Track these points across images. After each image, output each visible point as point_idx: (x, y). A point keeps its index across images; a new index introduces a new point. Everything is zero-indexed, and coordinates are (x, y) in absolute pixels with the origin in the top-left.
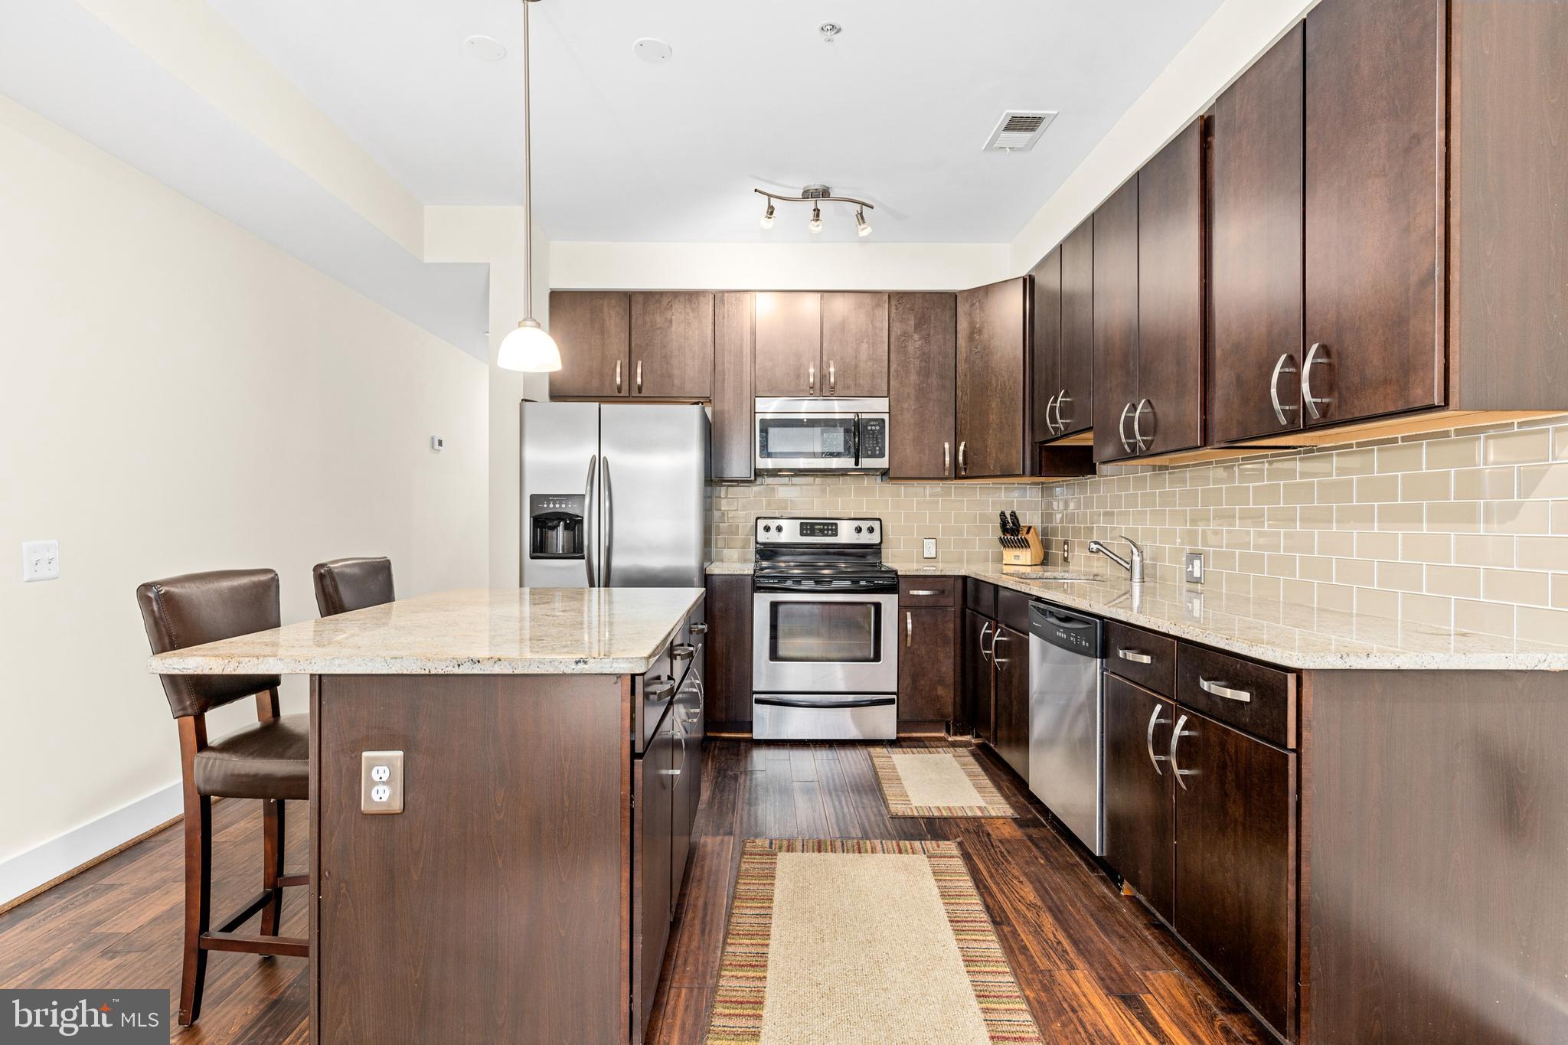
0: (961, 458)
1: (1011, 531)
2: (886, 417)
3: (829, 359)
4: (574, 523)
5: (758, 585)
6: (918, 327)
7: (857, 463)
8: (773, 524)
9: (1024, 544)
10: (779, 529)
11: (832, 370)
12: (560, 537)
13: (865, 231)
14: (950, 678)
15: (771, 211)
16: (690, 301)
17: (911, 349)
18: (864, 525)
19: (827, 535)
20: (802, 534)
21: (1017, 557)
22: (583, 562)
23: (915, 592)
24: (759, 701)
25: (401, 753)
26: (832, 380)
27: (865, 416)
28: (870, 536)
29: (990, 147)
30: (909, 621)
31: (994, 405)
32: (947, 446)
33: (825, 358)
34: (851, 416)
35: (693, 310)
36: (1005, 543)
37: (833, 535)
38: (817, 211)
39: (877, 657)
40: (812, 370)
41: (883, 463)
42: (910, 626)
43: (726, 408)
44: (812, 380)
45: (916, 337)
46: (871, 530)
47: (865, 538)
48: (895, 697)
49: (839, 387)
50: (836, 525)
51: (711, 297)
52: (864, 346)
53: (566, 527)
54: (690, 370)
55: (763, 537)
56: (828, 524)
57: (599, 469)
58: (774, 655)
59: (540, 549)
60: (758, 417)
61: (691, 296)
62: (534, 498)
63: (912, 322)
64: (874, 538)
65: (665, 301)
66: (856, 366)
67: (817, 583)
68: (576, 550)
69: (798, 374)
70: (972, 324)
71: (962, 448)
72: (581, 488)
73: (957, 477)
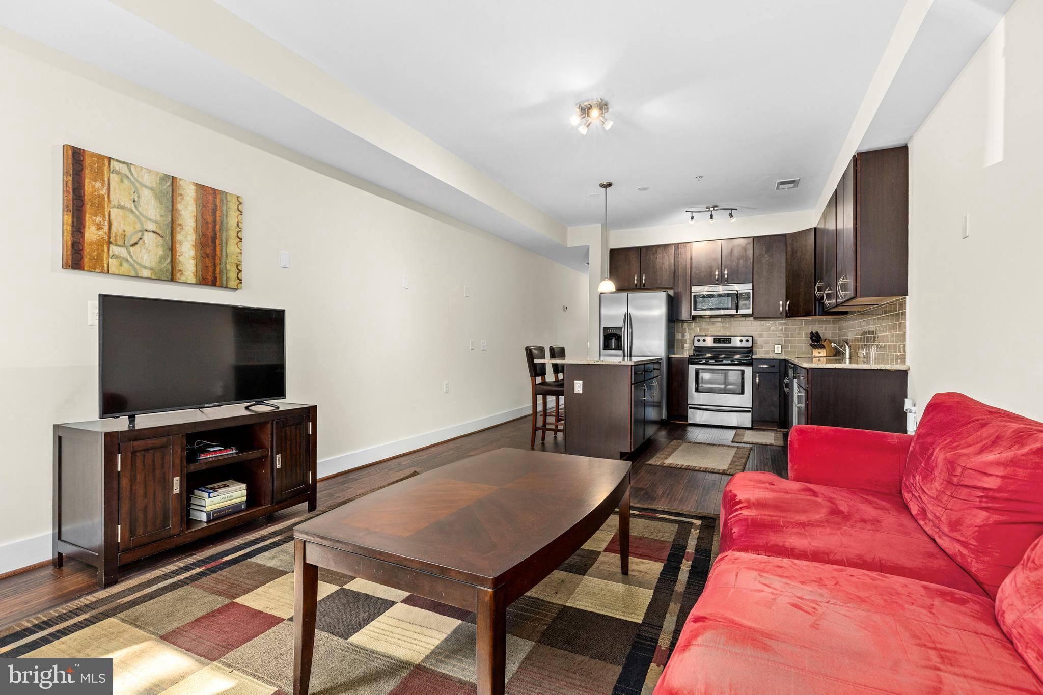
0: (787, 308)
1: (816, 340)
2: (751, 292)
3: (725, 268)
4: (619, 338)
5: (691, 361)
6: (767, 251)
7: (737, 312)
8: (701, 338)
9: (823, 347)
10: (704, 340)
11: (726, 272)
12: (613, 341)
13: (733, 220)
14: (777, 403)
15: (692, 218)
16: (665, 249)
17: (764, 261)
18: (744, 339)
19: (726, 343)
20: (714, 343)
21: (820, 353)
22: (621, 352)
23: (762, 366)
24: (690, 408)
25: (582, 382)
26: (726, 277)
27: (740, 292)
28: (747, 343)
29: (778, 188)
30: (757, 379)
31: (802, 284)
32: (781, 303)
33: (723, 268)
34: (735, 292)
35: (666, 253)
36: (814, 347)
37: (729, 343)
38: (712, 216)
39: (743, 393)
40: (717, 273)
41: (750, 311)
42: (757, 381)
43: (680, 291)
44: (717, 277)
45: (766, 256)
46: (747, 341)
47: (744, 344)
48: (750, 409)
49: (729, 280)
50: (731, 338)
51: (673, 246)
52: (741, 261)
53: (616, 339)
54: (665, 277)
55: (697, 344)
56: (725, 338)
57: (628, 318)
58: (697, 390)
59: (607, 347)
60: (693, 294)
61: (665, 247)
62: (605, 329)
63: (764, 249)
64: (749, 344)
65: (654, 250)
66: (738, 270)
67: (716, 361)
68: (619, 347)
69: (711, 274)
70: (793, 249)
71: (788, 303)
72: (620, 324)
73: (787, 316)
